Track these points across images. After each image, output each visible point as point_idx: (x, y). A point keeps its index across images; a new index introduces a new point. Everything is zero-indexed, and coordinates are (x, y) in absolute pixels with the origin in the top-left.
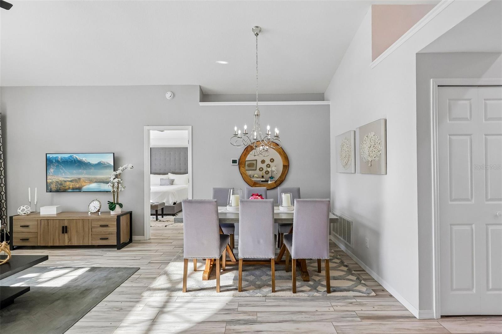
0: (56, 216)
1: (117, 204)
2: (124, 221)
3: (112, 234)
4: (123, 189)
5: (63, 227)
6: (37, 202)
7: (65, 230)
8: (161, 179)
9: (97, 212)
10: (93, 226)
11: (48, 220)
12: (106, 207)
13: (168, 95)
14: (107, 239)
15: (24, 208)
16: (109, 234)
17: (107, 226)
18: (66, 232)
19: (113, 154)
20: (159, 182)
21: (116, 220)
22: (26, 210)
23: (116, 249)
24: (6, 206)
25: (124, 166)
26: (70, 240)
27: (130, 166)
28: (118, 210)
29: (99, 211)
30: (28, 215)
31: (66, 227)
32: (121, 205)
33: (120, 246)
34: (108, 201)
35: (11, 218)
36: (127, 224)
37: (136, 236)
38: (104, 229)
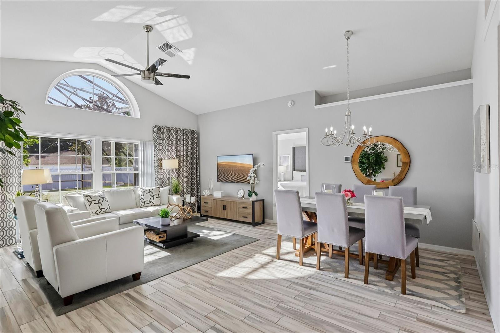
0: (221, 198)
1: (254, 193)
2: (258, 206)
3: (249, 214)
4: (258, 182)
5: (224, 206)
6: (213, 188)
7: (224, 208)
8: (302, 175)
9: (242, 197)
10: (239, 207)
11: (217, 200)
12: (246, 196)
13: (289, 104)
14: (247, 217)
15: (206, 191)
16: (248, 214)
17: (247, 208)
18: (225, 210)
19: (252, 155)
20: (300, 178)
21: (252, 204)
22: (207, 193)
23: (252, 226)
24: (200, 190)
25: (258, 164)
26: (227, 215)
27: (262, 164)
28: (254, 197)
29: (243, 197)
30: (208, 196)
31: (225, 206)
32: (256, 194)
33: (254, 224)
34: (249, 190)
35: (200, 196)
36: (260, 209)
37: (268, 220)
38: (245, 210)
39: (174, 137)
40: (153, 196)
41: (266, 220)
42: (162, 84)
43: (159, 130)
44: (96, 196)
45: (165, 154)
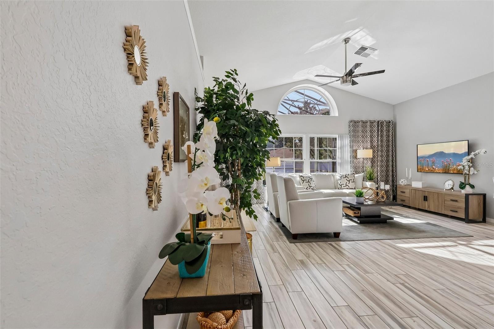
0: (421, 188)
1: (468, 184)
2: (474, 200)
3: (460, 208)
4: (476, 172)
5: (424, 196)
6: (411, 178)
7: (425, 199)
9: (450, 189)
10: (445, 199)
11: (416, 190)
12: (457, 187)
14: (457, 212)
15: (403, 180)
16: (458, 208)
17: (457, 201)
18: (426, 201)
19: (467, 141)
21: (464, 197)
22: (404, 182)
23: (464, 223)
24: (396, 179)
25: (477, 152)
26: (429, 207)
27: (483, 151)
28: (468, 190)
29: (452, 188)
30: (405, 185)
31: (426, 196)
32: (472, 187)
33: (467, 220)
34: (460, 182)
35: (396, 186)
36: (479, 204)
37: (492, 219)
38: (454, 203)
39: (368, 129)
40: (349, 181)
41: (487, 219)
42: (357, 84)
43: (354, 124)
44: (307, 177)
45: (360, 145)
